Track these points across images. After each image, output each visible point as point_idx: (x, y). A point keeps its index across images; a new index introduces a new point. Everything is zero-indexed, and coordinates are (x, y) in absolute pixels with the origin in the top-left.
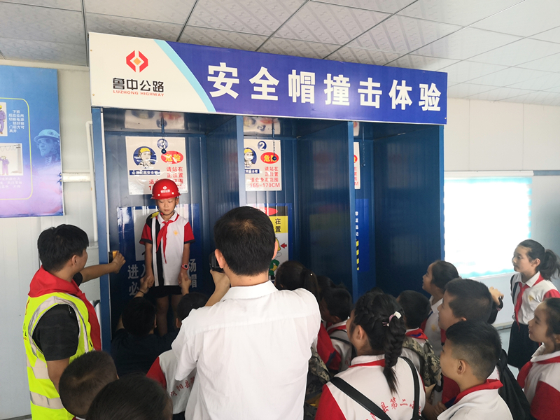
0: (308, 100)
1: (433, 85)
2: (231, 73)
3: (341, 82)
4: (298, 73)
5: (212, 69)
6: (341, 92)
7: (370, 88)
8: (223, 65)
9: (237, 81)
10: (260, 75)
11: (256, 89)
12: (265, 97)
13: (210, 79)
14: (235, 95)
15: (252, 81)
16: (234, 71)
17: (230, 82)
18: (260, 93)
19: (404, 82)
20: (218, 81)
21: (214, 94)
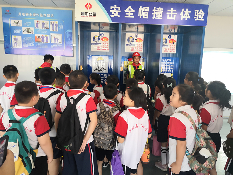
0: (146, 17)
1: (201, 10)
2: (118, 9)
3: (160, 10)
4: (142, 8)
5: (111, 8)
6: (159, 14)
7: (172, 12)
8: (115, 6)
9: (120, 11)
10: (128, 9)
11: (126, 14)
12: (129, 16)
13: (111, 11)
14: (119, 16)
15: (125, 11)
16: (119, 8)
17: (117, 12)
18: (128, 15)
19: (187, 9)
20: (113, 12)
21: (112, 16)
